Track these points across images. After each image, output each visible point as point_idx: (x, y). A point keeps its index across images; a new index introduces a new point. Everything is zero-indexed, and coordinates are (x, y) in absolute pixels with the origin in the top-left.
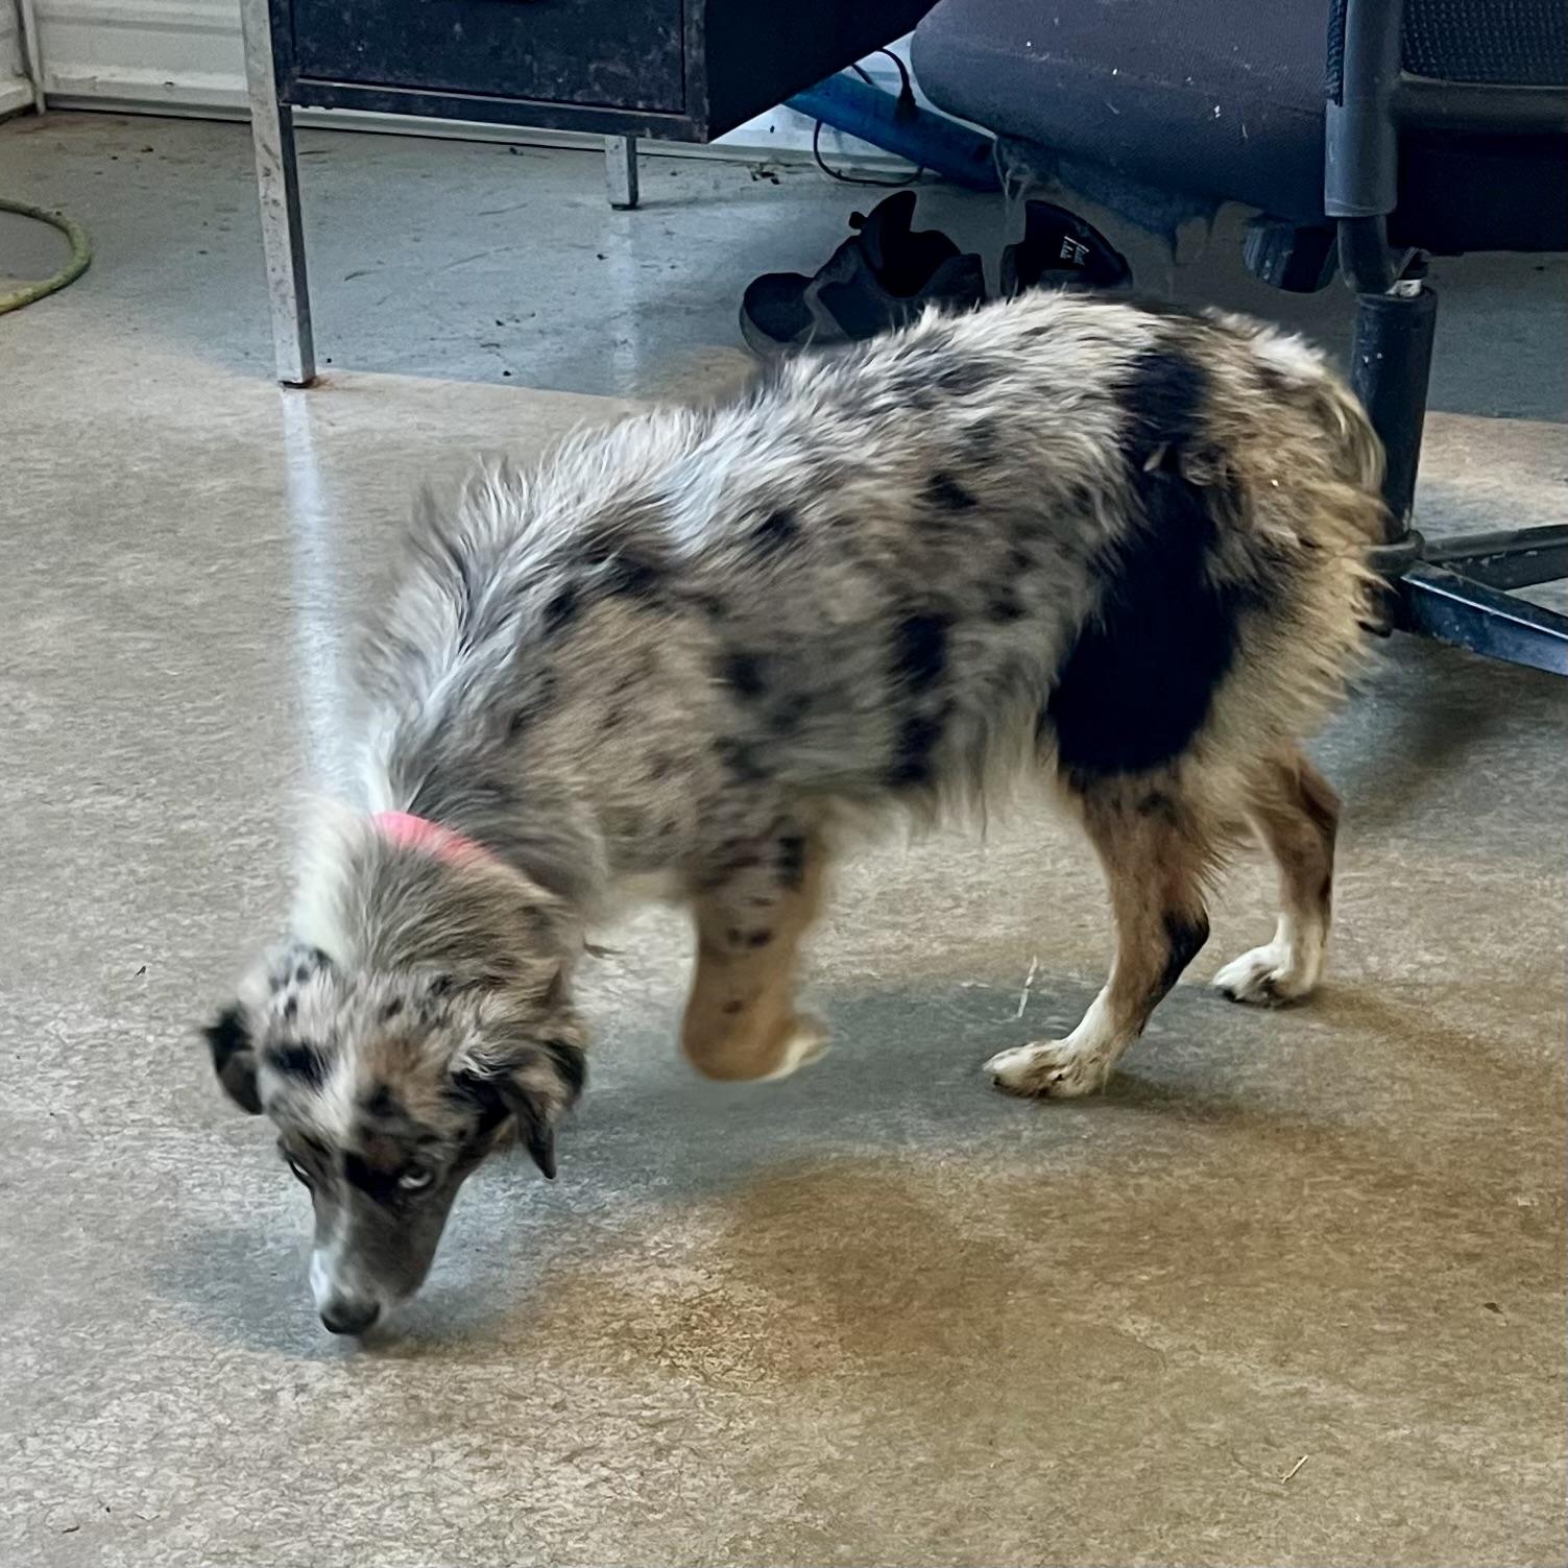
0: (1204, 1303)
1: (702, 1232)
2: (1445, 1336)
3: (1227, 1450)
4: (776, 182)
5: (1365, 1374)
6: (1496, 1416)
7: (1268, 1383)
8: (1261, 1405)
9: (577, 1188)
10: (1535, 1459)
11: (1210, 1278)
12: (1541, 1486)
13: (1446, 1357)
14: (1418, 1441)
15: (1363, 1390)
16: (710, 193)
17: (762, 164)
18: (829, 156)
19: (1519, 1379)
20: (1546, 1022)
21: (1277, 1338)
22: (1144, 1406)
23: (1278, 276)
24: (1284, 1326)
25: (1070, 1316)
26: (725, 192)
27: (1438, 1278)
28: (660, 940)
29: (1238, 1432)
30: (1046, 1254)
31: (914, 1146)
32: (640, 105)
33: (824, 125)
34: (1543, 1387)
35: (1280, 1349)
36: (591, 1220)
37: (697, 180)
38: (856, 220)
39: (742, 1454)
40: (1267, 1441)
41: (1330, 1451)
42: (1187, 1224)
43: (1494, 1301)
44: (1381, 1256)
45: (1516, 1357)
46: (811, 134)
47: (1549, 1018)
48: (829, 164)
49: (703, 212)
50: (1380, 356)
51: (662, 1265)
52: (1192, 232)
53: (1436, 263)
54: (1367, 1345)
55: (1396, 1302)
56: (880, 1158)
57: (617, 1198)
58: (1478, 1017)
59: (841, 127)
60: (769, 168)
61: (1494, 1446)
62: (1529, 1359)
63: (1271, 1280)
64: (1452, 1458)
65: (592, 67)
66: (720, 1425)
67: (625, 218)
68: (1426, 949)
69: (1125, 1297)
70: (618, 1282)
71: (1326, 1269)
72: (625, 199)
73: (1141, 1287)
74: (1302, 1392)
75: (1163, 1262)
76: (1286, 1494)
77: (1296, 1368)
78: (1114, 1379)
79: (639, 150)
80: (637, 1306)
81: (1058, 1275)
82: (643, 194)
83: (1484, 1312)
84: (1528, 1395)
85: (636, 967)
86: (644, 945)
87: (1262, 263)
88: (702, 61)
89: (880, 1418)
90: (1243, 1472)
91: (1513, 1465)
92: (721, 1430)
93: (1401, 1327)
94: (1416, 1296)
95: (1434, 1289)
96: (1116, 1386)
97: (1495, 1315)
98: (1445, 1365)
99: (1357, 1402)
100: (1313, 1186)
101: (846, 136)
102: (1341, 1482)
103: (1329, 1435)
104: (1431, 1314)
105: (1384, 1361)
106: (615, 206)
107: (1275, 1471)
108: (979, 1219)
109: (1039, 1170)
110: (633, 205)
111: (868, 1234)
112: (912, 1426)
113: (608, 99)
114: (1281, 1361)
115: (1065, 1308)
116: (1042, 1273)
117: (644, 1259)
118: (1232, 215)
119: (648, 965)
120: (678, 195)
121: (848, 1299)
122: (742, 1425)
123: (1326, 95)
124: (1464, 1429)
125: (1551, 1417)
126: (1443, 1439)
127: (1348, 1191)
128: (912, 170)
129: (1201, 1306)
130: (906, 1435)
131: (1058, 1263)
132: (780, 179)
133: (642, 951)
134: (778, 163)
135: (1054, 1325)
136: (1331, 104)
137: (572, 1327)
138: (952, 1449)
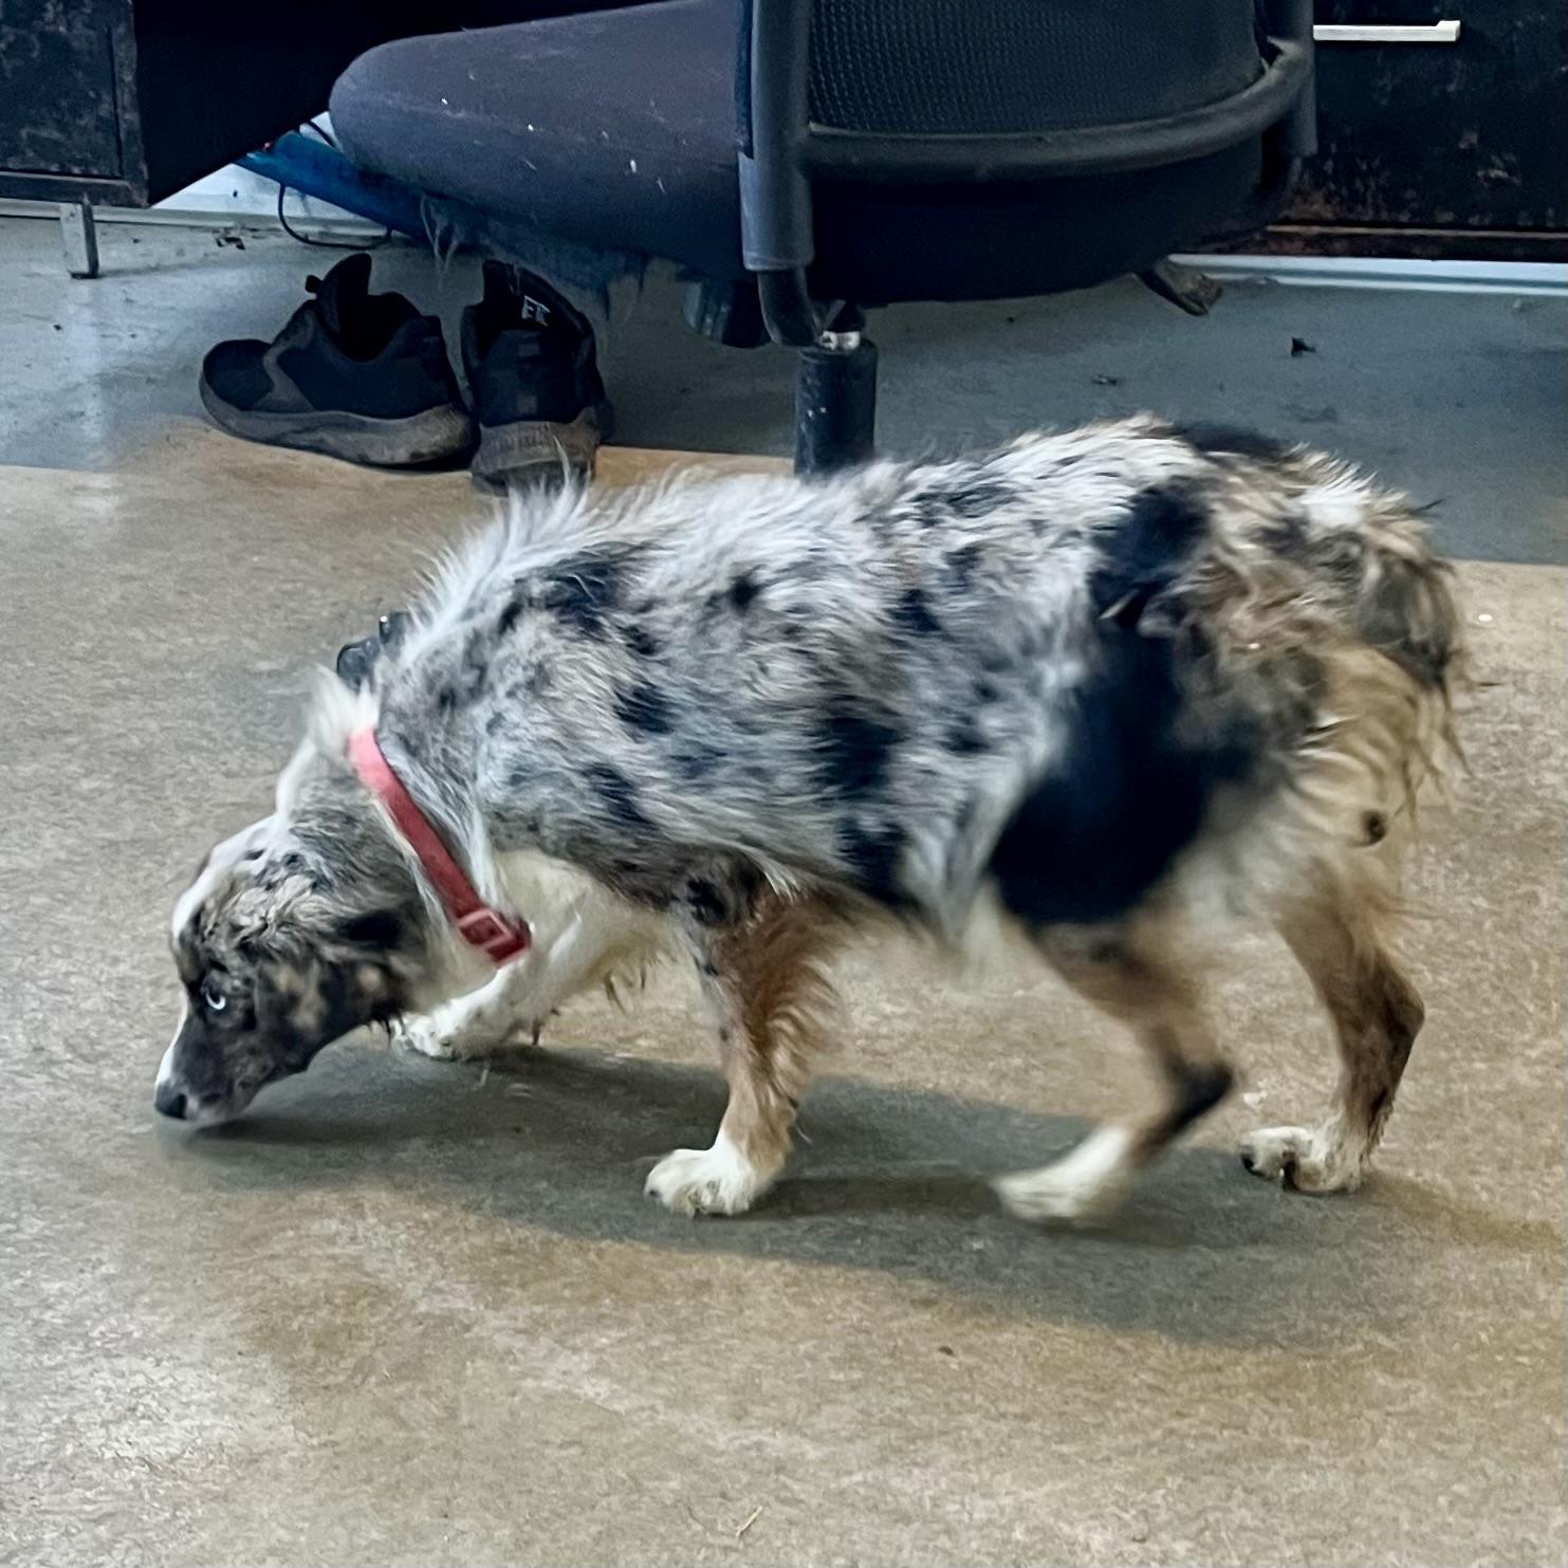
0: (665, 1363)
1: (148, 1319)
2: (900, 1382)
3: (684, 1508)
4: (241, 247)
5: (821, 1422)
6: (947, 1457)
7: (723, 1439)
8: (717, 1461)
9: (18, 1282)
10: (984, 1496)
11: (672, 1338)
12: (990, 1522)
13: (899, 1402)
14: (872, 1486)
15: (817, 1439)
16: (173, 260)
17: (227, 230)
18: (297, 220)
19: (969, 1419)
20: (1004, 1068)
21: (736, 1393)
22: (602, 1470)
23: (719, 333)
24: (742, 1381)
25: (529, 1383)
26: (188, 258)
27: (895, 1325)
28: (112, 1021)
29: (693, 1487)
30: (505, 1322)
31: (372, 1220)
32: (76, 170)
33: (288, 189)
34: (994, 1426)
35: (740, 1403)
36: (35, 1313)
37: (159, 248)
38: (312, 283)
39: (187, 1542)
40: (724, 1495)
41: (784, 1502)
42: (648, 1286)
43: (950, 1346)
44: (838, 1307)
45: (967, 1397)
46: (276, 198)
47: (1007, 1064)
48: (296, 228)
49: (168, 280)
50: (823, 410)
51: (108, 1355)
52: (623, 289)
53: (873, 316)
54: (822, 1395)
55: (853, 1351)
56: (338, 1234)
57: (61, 1289)
58: (937, 1066)
59: (305, 190)
60: (233, 234)
61: (943, 1486)
62: (979, 1400)
63: (732, 1337)
64: (905, 1501)
65: (24, 133)
66: (167, 1515)
67: (85, 287)
68: (888, 1001)
69: (585, 1361)
70: (61, 1376)
71: (786, 1322)
72: (84, 267)
73: (602, 1350)
74: (759, 1446)
75: (623, 1323)
76: (741, 1546)
77: (754, 1422)
78: (572, 1443)
79: (96, 217)
80: (82, 1399)
81: (519, 1343)
82: (104, 263)
83: (940, 1356)
84: (979, 1434)
85: (86, 1050)
86: (96, 1028)
87: (702, 320)
88: (137, 125)
89: (336, 1498)
90: (698, 1527)
91: (963, 1504)
92: (166, 1521)
93: (857, 1375)
94: (872, 1344)
95: (890, 1335)
96: (574, 1451)
97: (949, 1358)
98: (900, 1410)
99: (812, 1453)
100: (773, 1242)
101: (311, 199)
102: (795, 1533)
103: (785, 1487)
104: (886, 1361)
105: (839, 1409)
106: (75, 276)
107: (731, 1524)
108: (439, 1291)
109: (500, 1239)
110: (93, 273)
111: (324, 1313)
112: (367, 1503)
113: (42, 165)
114: (739, 1415)
115: (524, 1375)
116: (502, 1341)
117: (90, 1350)
118: (661, 271)
119: (99, 1048)
120: (140, 263)
121: (302, 1380)
122: (189, 1513)
123: (736, 148)
124: (916, 1471)
125: (1001, 1455)
126: (895, 1482)
127: (807, 1244)
128: (380, 232)
129: (661, 1367)
130: (358, 1512)
131: (518, 1331)
132: (246, 244)
133: (93, 1034)
134: (243, 228)
135: (513, 1394)
136: (742, 157)
137: (12, 1425)
138: (406, 1523)
